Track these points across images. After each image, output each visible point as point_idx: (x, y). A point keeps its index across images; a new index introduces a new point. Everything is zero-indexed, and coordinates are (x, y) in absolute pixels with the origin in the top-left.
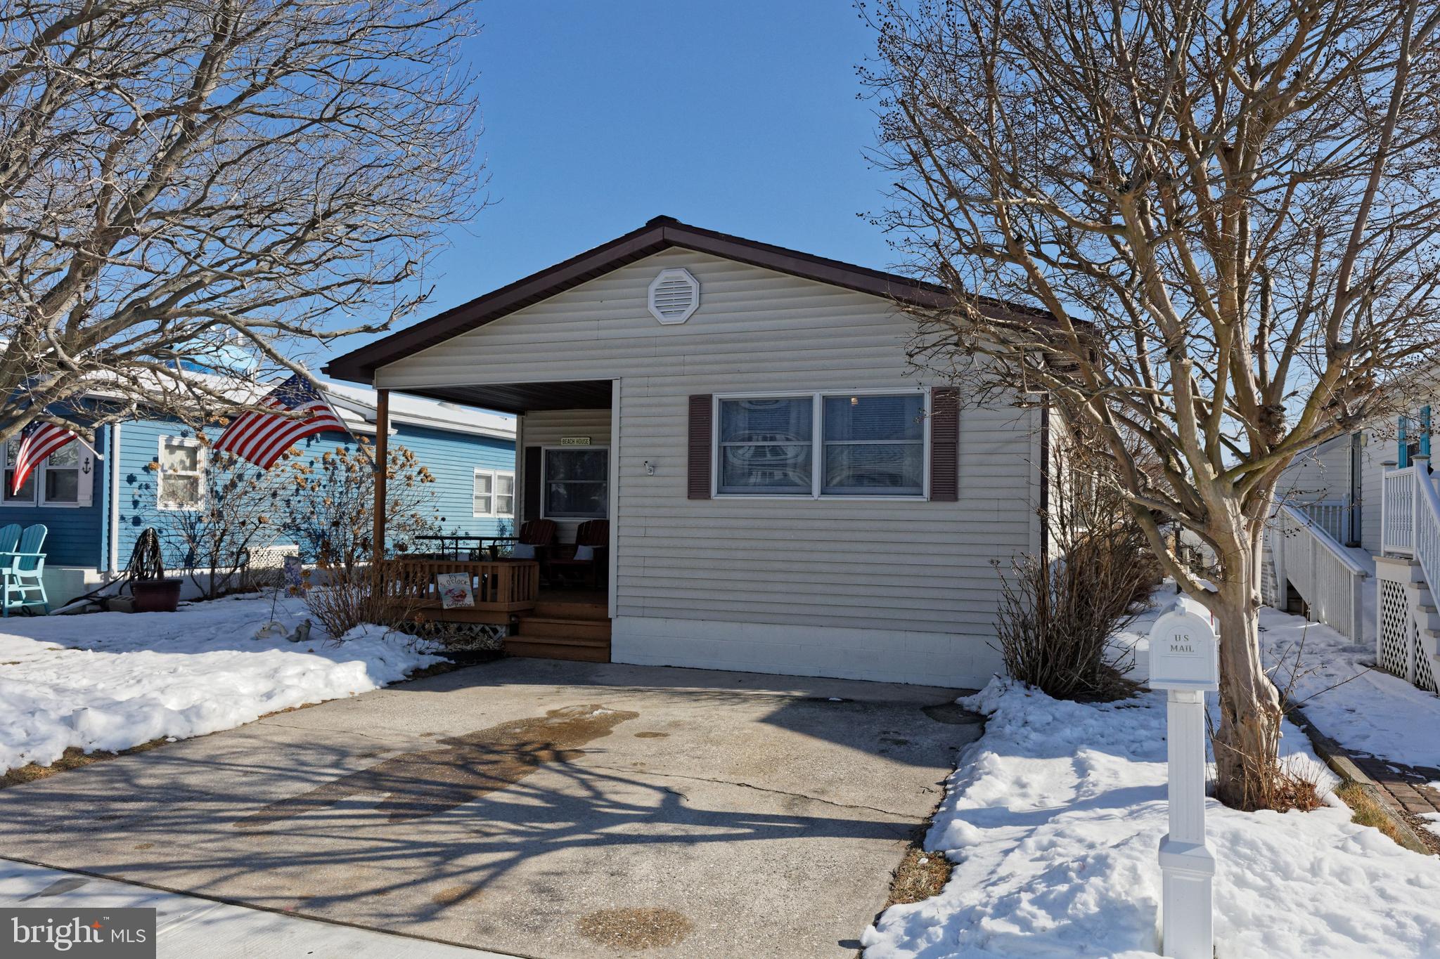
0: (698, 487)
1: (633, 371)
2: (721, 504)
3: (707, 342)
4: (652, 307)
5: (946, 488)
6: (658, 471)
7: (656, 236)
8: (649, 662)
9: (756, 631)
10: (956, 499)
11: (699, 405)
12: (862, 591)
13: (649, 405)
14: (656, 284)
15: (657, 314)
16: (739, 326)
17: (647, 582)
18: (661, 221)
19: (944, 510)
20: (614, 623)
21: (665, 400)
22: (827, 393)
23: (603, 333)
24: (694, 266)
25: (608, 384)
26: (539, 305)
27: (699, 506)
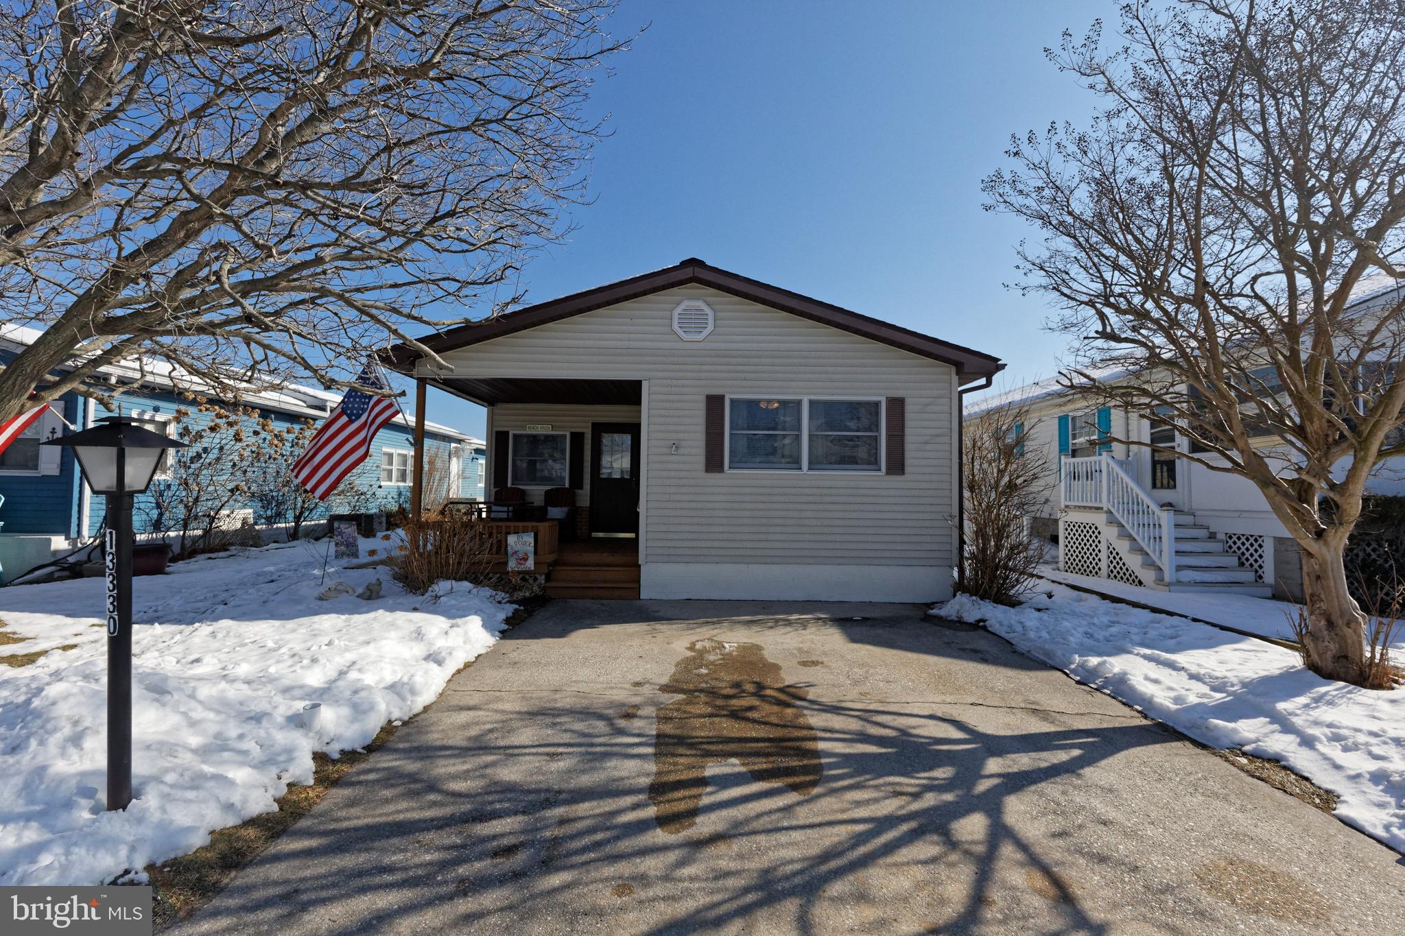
0: (714, 463)
1: (660, 374)
2: (734, 478)
3: (717, 356)
4: (676, 326)
5: (897, 466)
6: (681, 451)
7: (688, 272)
8: (672, 597)
9: (757, 570)
10: (903, 473)
11: (714, 403)
12: (838, 538)
13: (672, 401)
14: (679, 310)
15: (680, 332)
16: (741, 346)
17: (670, 536)
18: (693, 262)
19: (895, 480)
20: (642, 568)
21: (685, 397)
22: (813, 397)
23: (632, 344)
24: (709, 299)
25: (638, 384)
26: (576, 318)
27: (714, 478)
